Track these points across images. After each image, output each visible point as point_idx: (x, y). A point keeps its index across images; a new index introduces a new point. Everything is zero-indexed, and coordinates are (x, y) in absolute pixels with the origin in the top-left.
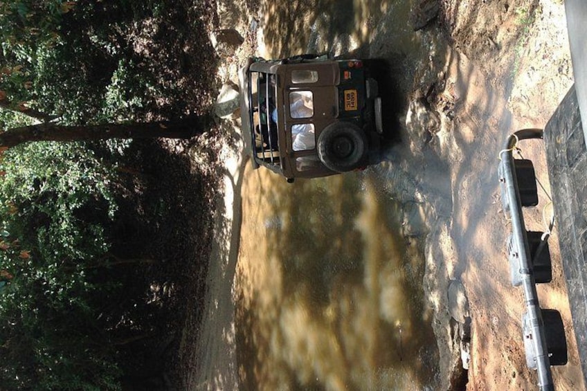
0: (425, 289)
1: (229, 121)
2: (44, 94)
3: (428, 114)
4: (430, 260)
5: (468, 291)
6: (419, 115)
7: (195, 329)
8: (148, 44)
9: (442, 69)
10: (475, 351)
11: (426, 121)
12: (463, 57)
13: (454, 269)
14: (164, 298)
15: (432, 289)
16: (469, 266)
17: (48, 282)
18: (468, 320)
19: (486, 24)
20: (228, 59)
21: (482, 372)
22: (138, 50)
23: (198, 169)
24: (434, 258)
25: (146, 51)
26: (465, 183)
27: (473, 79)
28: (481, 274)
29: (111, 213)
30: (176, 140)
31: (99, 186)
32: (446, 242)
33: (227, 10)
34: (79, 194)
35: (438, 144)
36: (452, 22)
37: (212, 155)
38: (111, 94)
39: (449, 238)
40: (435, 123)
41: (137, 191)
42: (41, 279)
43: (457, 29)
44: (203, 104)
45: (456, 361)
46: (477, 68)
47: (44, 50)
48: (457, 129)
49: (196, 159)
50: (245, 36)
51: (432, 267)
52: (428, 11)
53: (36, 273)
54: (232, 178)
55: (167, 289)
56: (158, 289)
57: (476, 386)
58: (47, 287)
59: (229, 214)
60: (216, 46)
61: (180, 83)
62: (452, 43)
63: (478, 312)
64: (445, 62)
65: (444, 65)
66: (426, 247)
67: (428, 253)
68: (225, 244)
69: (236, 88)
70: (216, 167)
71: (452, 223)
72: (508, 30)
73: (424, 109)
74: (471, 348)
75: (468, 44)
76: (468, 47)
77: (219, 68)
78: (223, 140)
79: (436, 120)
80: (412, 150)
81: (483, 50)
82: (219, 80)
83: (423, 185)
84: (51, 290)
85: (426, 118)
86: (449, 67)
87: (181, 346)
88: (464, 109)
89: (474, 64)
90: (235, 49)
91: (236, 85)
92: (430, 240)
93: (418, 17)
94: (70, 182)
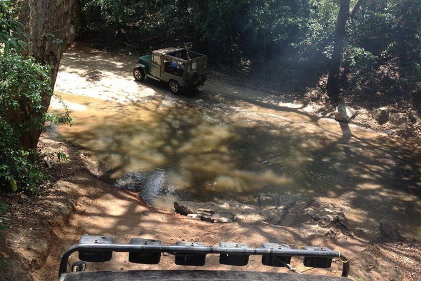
0: (231, 201)
1: (334, 111)
2: (365, 15)
3: (329, 222)
4: (246, 207)
5: (229, 224)
6: (329, 216)
7: (225, 80)
8: (384, 73)
9: (355, 234)
10: (197, 222)
11: (325, 220)
12: (363, 249)
13: (240, 219)
14: (242, 67)
15: (230, 205)
16: (242, 228)
17: (262, 9)
18: (212, 221)
19: (383, 266)
20: (370, 115)
21: (185, 223)
22: (381, 67)
23: (308, 91)
24: (247, 209)
25: (380, 72)
26: (288, 235)
27: (349, 252)
28: (238, 233)
29: (293, 44)
30: (326, 82)
31: (308, 40)
32: (255, 218)
33: (400, 119)
34: (306, 29)
35: (311, 224)
36: (384, 246)
37: (316, 100)
38: (359, 50)
39: (257, 220)
40: (323, 224)
41: (301, 59)
42: (264, 6)
43: (380, 248)
44: (345, 98)
45: (192, 210)
46: (356, 256)
47: (390, 18)
48: (320, 236)
49: (314, 91)
50: (383, 126)
51: (242, 207)
52: (392, 233)
53: (268, 3)
54: (301, 108)
55: (246, 69)
56: (248, 64)
57: (179, 219)
58: (260, 9)
59: (281, 104)
60: (380, 110)
61: (359, 87)
62: (372, 243)
63: (217, 228)
64: (360, 238)
65: (358, 237)
66: (253, 206)
67: (250, 207)
68: (266, 101)
69: (353, 117)
70: (309, 101)
71: (265, 223)
72: (378, 279)
73: (332, 220)
74: (198, 220)
75: (371, 253)
76: (369, 253)
77: (365, 110)
78: (323, 106)
79: (325, 225)
80: (308, 208)
81: (367, 261)
82: (359, 109)
83: (288, 211)
84: (258, 10)
85: (327, 220)
86: (356, 239)
87: (217, 73)
88: (331, 243)
89: (358, 254)
90: (376, 120)
91: (355, 117)
92: (257, 209)
93: (389, 227)
94: (313, 25)
